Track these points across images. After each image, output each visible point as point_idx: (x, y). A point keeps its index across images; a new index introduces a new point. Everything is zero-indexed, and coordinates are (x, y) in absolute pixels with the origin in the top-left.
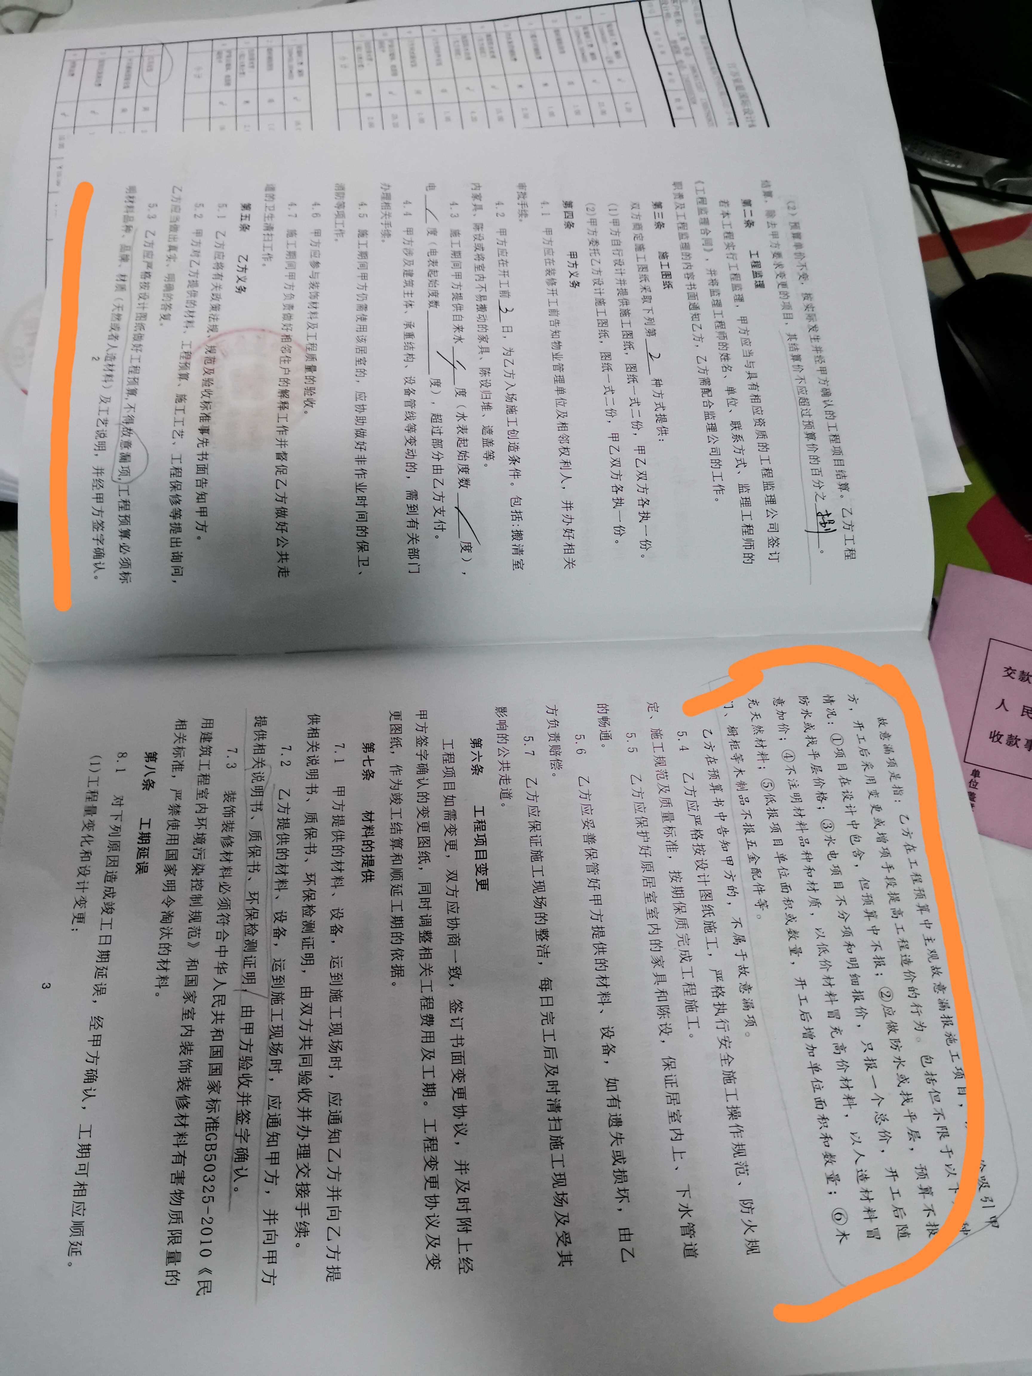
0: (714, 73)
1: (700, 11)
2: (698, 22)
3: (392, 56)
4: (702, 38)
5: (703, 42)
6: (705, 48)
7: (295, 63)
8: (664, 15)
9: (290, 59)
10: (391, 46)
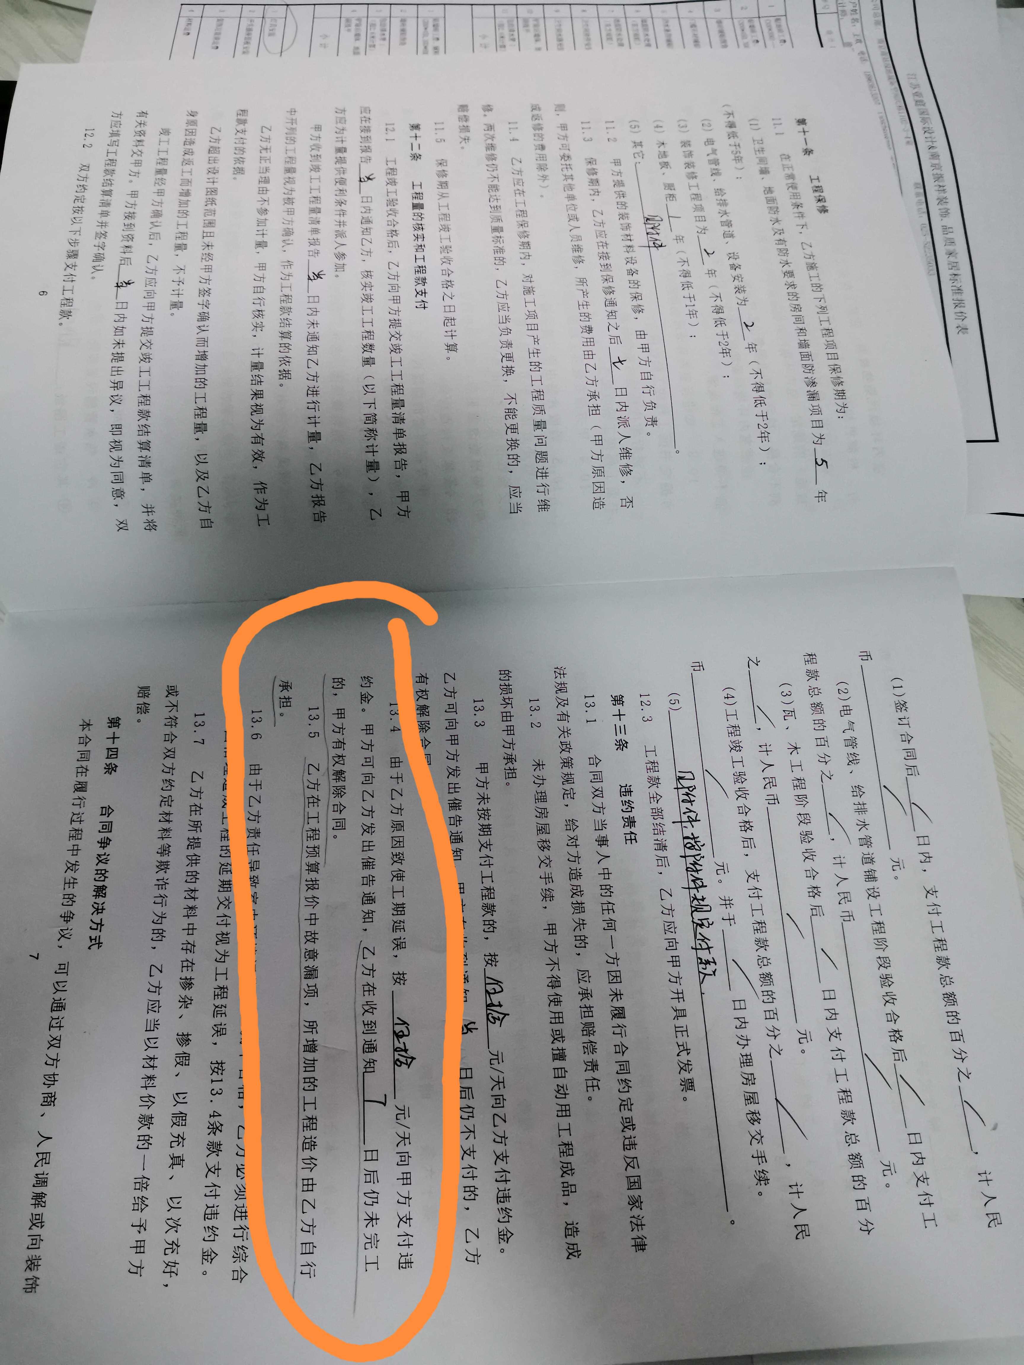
0: (892, 83)
1: (880, 11)
2: (877, 23)
3: (537, 36)
4: (880, 41)
5: (880, 47)
6: (883, 54)
7: (430, 38)
8: (840, 12)
9: (426, 34)
10: (536, 26)
